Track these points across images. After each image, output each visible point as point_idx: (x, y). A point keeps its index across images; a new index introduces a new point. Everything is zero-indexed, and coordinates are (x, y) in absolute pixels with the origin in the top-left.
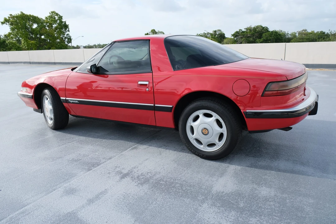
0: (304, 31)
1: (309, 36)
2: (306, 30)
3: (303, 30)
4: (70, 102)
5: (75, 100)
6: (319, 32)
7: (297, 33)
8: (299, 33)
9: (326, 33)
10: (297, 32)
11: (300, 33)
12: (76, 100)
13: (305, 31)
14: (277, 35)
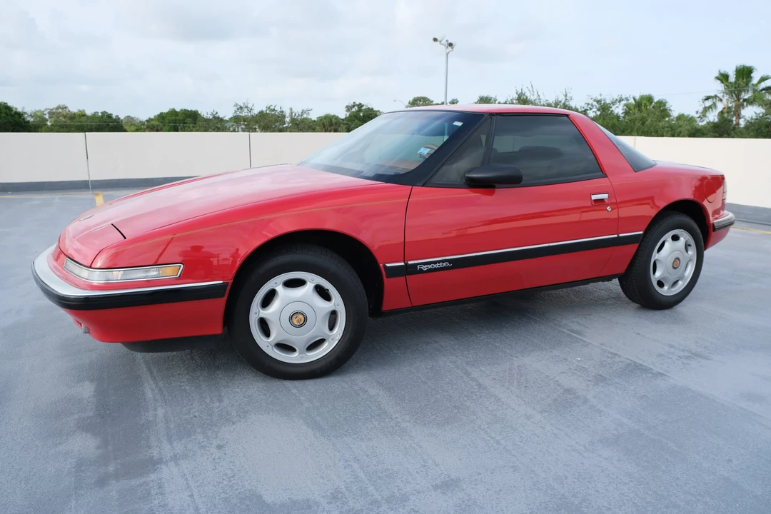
0: (61, 110)
1: (81, 122)
2: (66, 108)
3: (59, 107)
4: (421, 271)
5: (439, 262)
6: (100, 114)
7: (46, 112)
8: (51, 113)
9: (114, 116)
10: (46, 109)
11: (54, 113)
12: (443, 261)
13: (63, 109)
14: (12, 116)
